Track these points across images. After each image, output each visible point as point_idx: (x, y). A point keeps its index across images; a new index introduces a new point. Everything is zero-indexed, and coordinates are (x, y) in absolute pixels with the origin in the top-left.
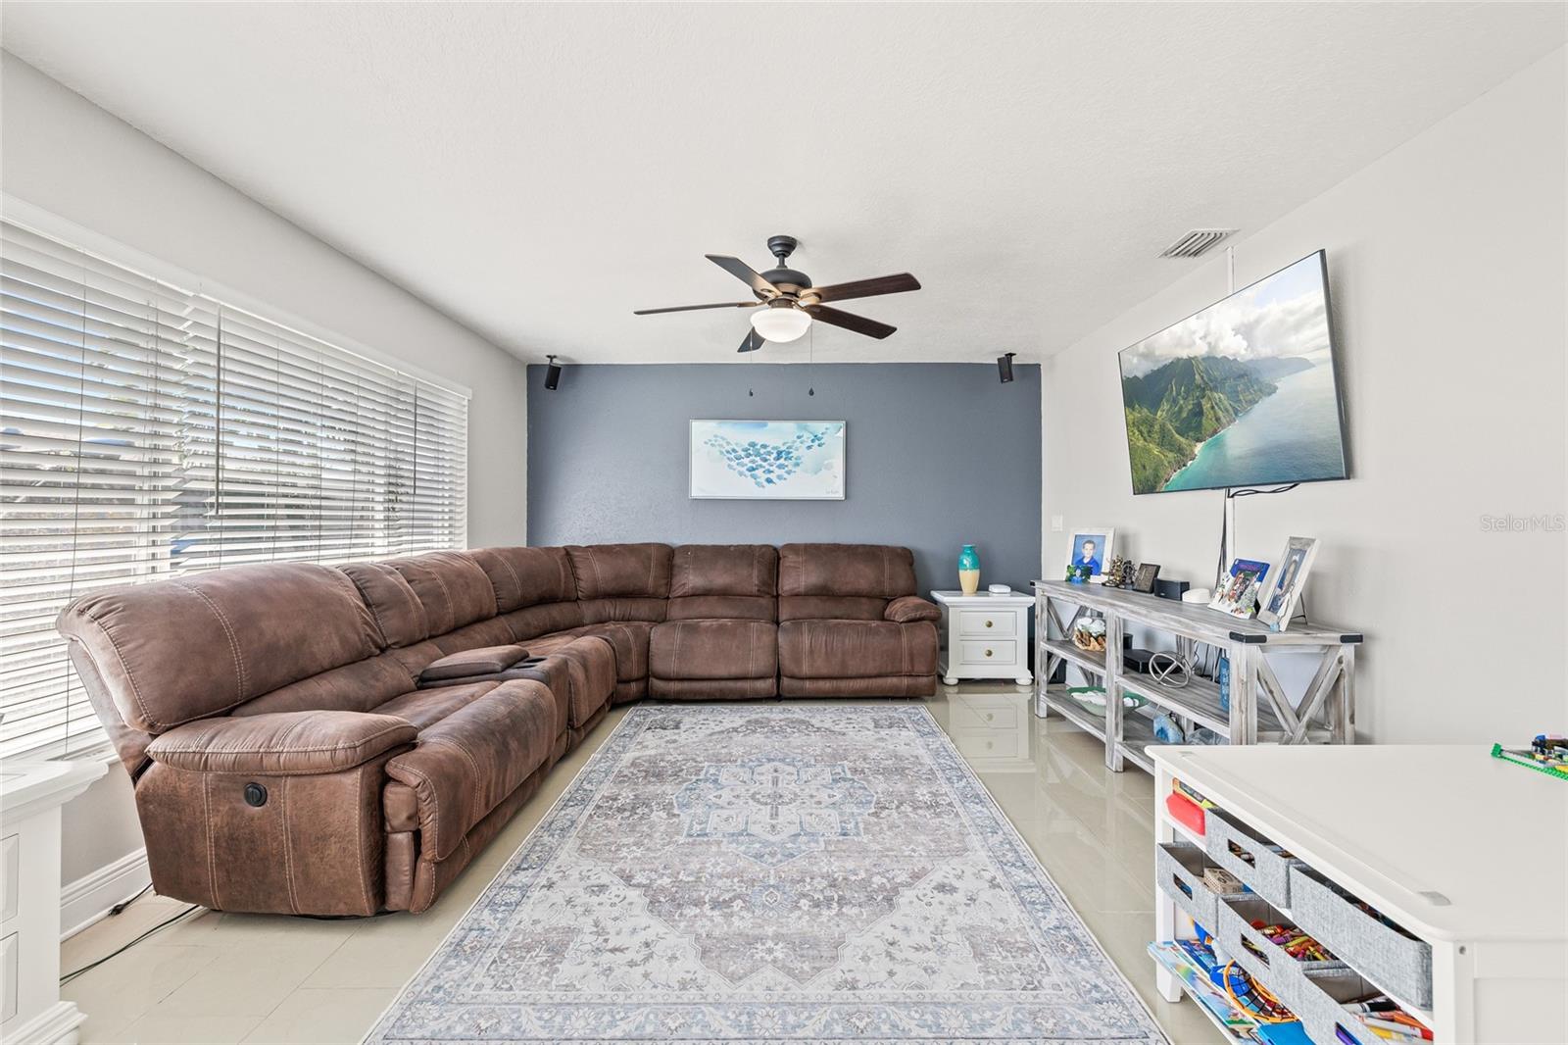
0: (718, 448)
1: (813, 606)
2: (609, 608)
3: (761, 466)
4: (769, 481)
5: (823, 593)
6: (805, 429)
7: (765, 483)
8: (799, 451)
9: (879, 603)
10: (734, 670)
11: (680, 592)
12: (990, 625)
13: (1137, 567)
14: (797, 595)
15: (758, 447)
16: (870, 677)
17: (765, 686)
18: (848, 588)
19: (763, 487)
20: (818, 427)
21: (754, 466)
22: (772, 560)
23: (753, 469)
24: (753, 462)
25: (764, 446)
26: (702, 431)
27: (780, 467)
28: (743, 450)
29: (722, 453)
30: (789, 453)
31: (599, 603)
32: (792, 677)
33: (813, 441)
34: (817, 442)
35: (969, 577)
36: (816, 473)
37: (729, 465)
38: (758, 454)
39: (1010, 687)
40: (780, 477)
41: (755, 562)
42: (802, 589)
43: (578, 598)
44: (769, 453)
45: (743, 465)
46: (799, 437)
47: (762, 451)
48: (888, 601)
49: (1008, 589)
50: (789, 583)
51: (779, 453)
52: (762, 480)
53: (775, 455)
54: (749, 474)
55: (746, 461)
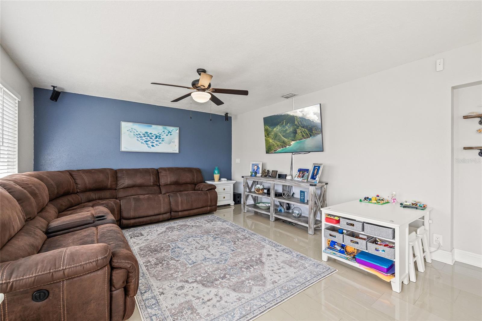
0: (133, 133)
1: (173, 187)
2: (93, 195)
3: (150, 141)
4: (153, 146)
5: (176, 183)
6: (166, 129)
7: (151, 147)
8: (164, 136)
9: (193, 186)
10: (156, 212)
12: (224, 189)
13: (271, 171)
14: (167, 185)
16: (199, 208)
17: (167, 216)
18: (184, 181)
19: (151, 148)
20: (171, 128)
21: (147, 140)
22: (157, 173)
23: (147, 141)
25: (151, 134)
26: (125, 126)
27: (157, 141)
28: (143, 135)
29: (134, 135)
30: (160, 137)
31: (88, 194)
32: (176, 212)
33: (168, 133)
34: (170, 134)
35: (216, 176)
36: (169, 144)
37: (137, 139)
38: (148, 136)
39: (229, 207)
40: (156, 145)
41: (151, 175)
42: (169, 183)
43: (78, 192)
44: (153, 136)
45: (143, 140)
46: (163, 131)
47: (150, 135)
48: (196, 185)
49: (226, 179)
50: (163, 181)
51: (157, 136)
52: (150, 145)
53: (155, 137)
54: (145, 143)
55: (144, 138)
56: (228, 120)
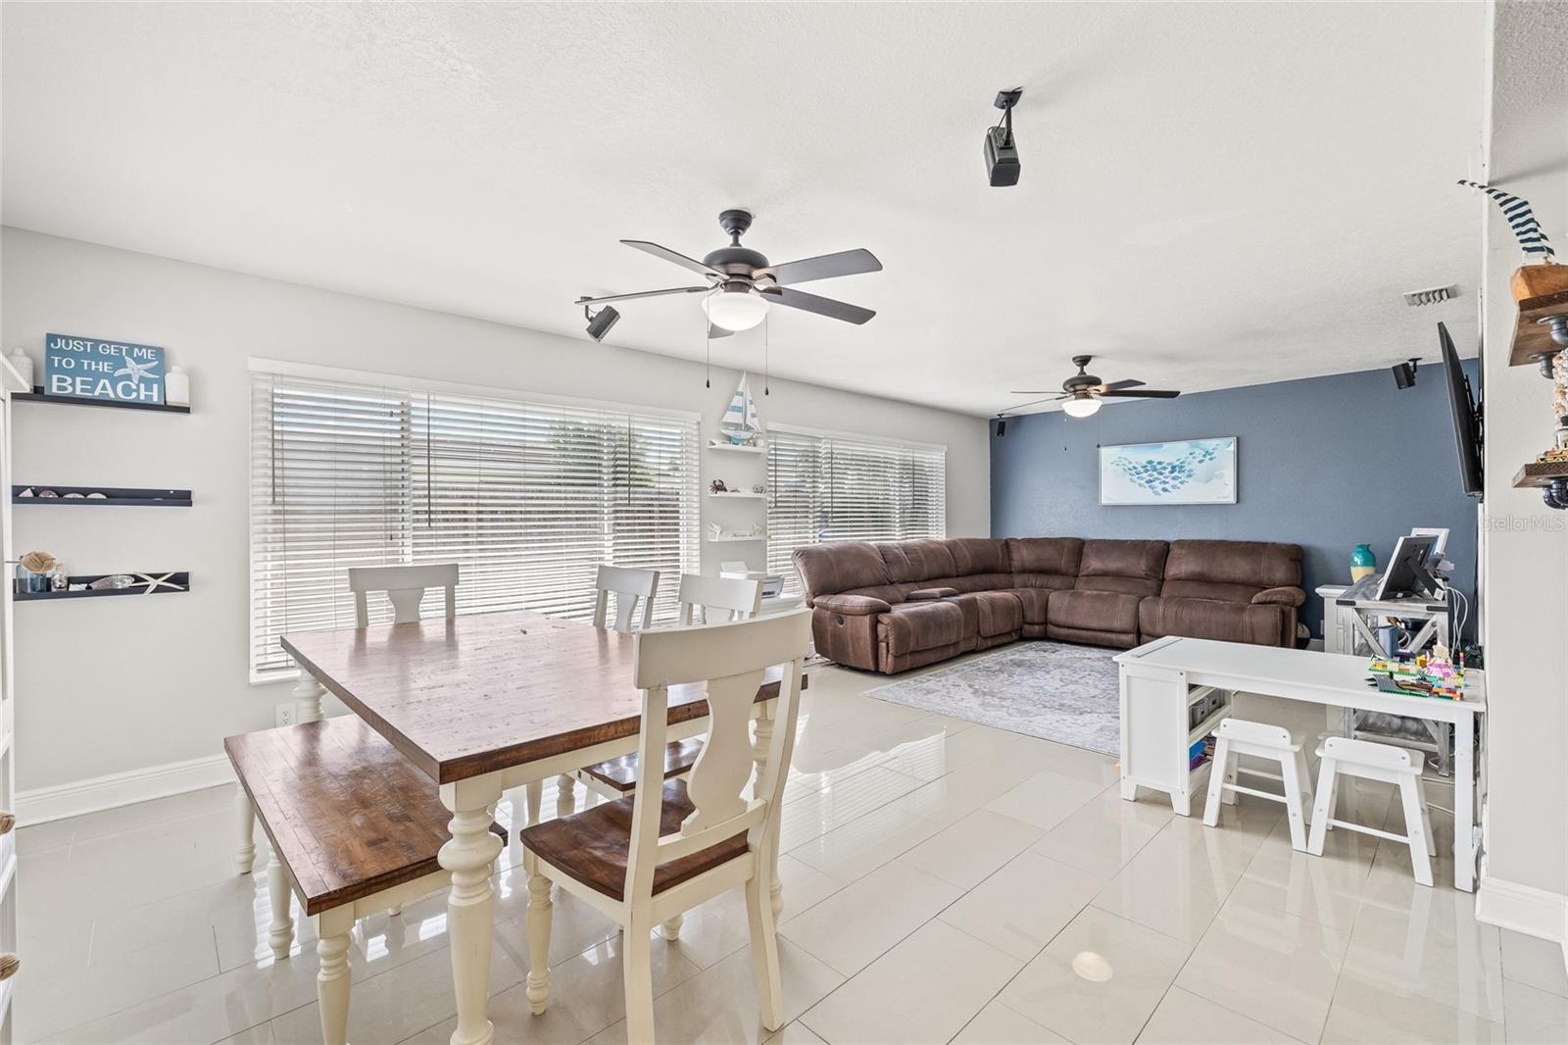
0: (1122, 467)
1: (1190, 588)
2: (1032, 579)
3: (1158, 479)
4: (1165, 490)
5: (1200, 579)
6: (1197, 446)
7: (1162, 492)
8: (1192, 465)
11: (1084, 573)
14: (1179, 580)
15: (1155, 464)
18: (1225, 577)
19: (1160, 495)
20: (1209, 444)
21: (1152, 478)
22: (1162, 551)
23: (1151, 481)
24: (1151, 475)
25: (1159, 463)
26: (1109, 455)
27: (1174, 478)
28: (1143, 467)
29: (1125, 470)
30: (1182, 467)
33: (1204, 456)
34: (1208, 457)
36: (1207, 482)
37: (1130, 479)
38: (1155, 469)
40: (1174, 487)
41: (1145, 553)
42: (1185, 575)
43: (1011, 572)
44: (1165, 468)
45: (1142, 479)
46: (1191, 454)
47: (1158, 467)
50: (1173, 569)
51: (1174, 468)
52: (1159, 490)
53: (1170, 469)
54: (1147, 485)
55: (1145, 475)
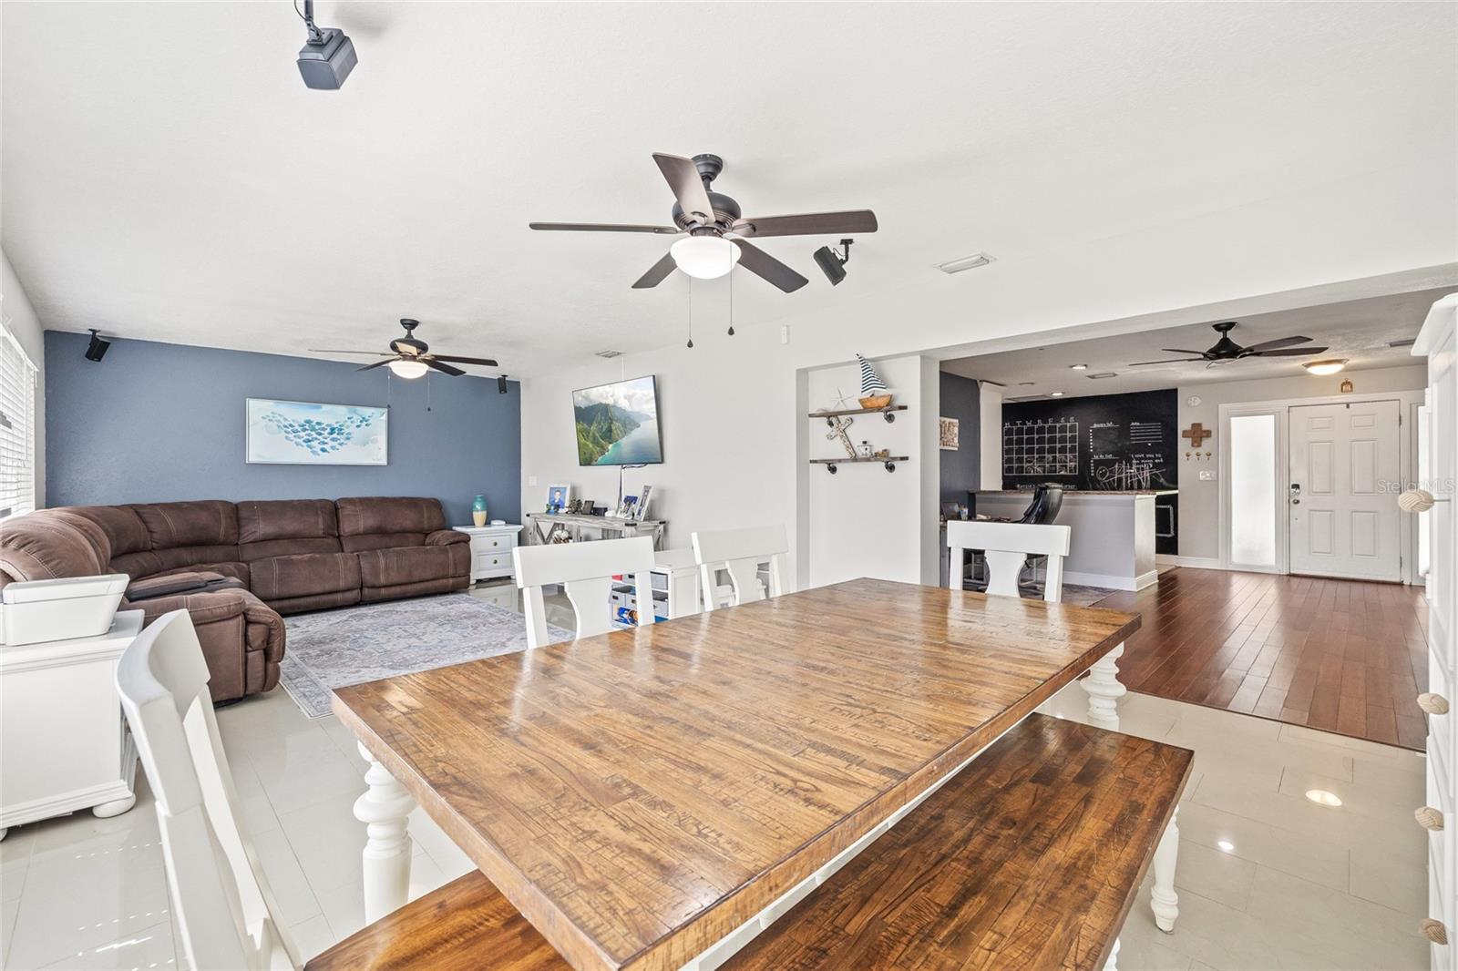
0: (276, 423)
1: (372, 540)
2: (186, 555)
3: (316, 439)
4: (324, 450)
5: (379, 531)
6: (355, 412)
7: (321, 452)
8: (350, 428)
9: (421, 536)
10: (328, 587)
11: (249, 539)
12: (496, 544)
13: (583, 503)
14: (357, 534)
15: (314, 424)
16: (428, 581)
17: (353, 595)
18: (397, 528)
19: (319, 455)
20: (367, 411)
21: (310, 438)
22: (333, 510)
23: (309, 441)
24: (309, 435)
25: (318, 424)
26: (257, 409)
27: (333, 440)
28: (300, 426)
29: (279, 427)
30: (341, 430)
31: (175, 552)
32: (372, 587)
33: (361, 421)
34: (365, 423)
35: (479, 516)
36: (363, 446)
37: (286, 437)
38: (313, 430)
39: (508, 581)
40: (333, 448)
41: (320, 512)
42: (361, 530)
43: (153, 549)
44: (324, 429)
45: (299, 437)
46: (349, 418)
47: (317, 427)
48: (427, 534)
49: (504, 523)
50: (347, 527)
51: (333, 429)
52: (317, 449)
53: (329, 430)
54: (305, 444)
55: (302, 434)
56: (506, 392)
